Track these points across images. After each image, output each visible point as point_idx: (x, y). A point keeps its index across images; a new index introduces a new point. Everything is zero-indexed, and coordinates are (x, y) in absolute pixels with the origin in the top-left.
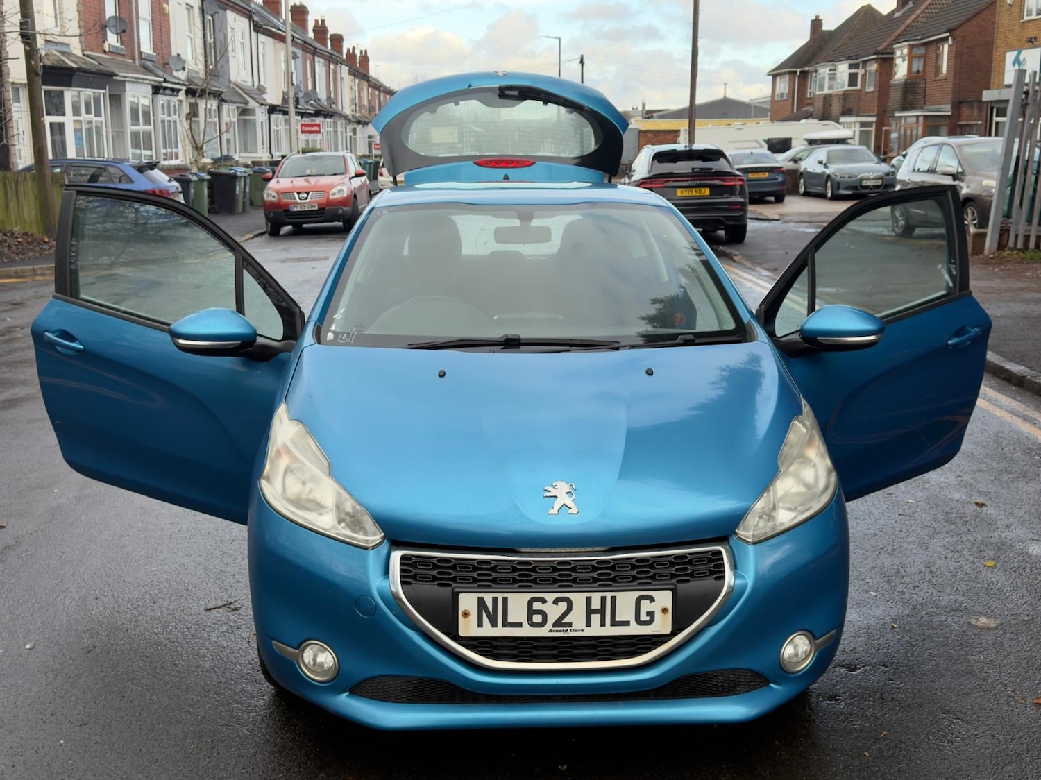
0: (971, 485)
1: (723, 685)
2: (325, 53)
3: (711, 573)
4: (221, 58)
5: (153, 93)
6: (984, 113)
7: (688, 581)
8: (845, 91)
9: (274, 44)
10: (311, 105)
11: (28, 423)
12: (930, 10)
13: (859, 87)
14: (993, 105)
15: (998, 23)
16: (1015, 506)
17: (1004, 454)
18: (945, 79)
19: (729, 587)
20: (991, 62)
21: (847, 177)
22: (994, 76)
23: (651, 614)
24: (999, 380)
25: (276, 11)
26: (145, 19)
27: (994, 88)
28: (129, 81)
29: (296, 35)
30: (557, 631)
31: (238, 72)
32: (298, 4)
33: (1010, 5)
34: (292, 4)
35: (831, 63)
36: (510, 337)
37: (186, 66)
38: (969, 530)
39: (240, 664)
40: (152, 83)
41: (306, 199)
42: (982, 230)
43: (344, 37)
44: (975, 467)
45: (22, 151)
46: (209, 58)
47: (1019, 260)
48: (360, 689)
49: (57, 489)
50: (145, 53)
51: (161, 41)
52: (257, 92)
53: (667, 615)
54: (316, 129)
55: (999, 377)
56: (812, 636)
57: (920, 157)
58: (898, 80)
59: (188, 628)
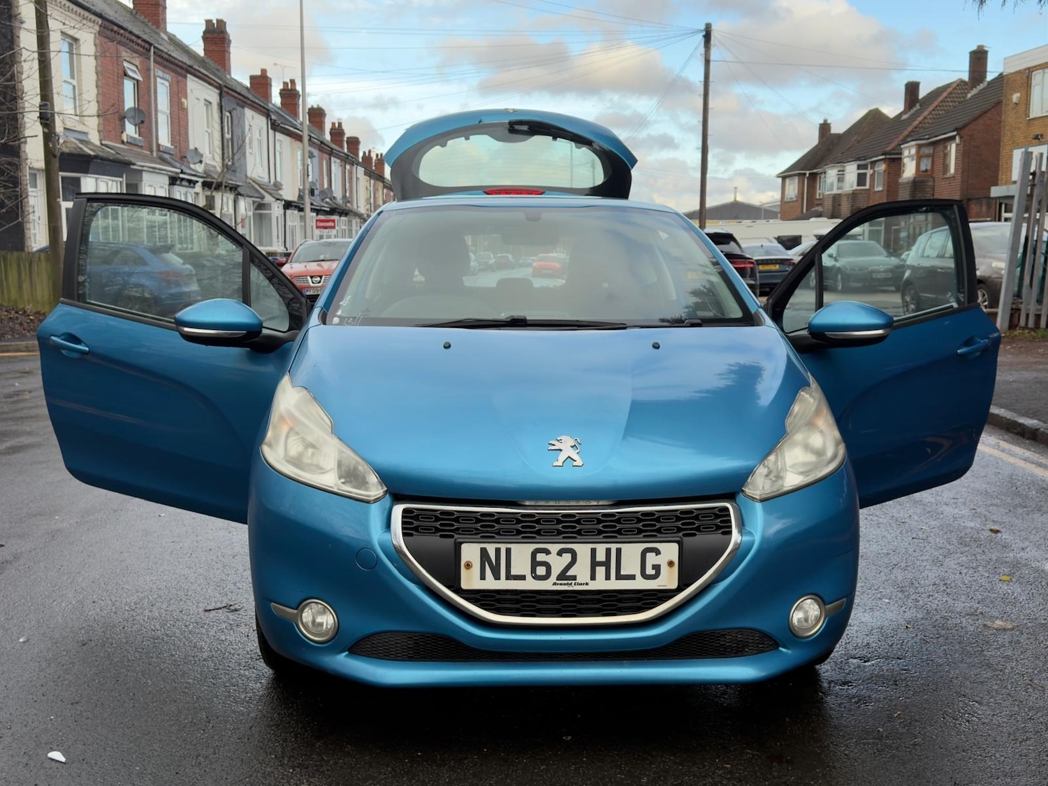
0: (985, 516)
1: (730, 646)
2: (341, 154)
3: (718, 528)
4: (238, 150)
5: (170, 184)
6: (992, 210)
7: (695, 535)
8: (853, 190)
9: (291, 142)
10: (327, 203)
11: (31, 464)
12: (937, 112)
13: (867, 187)
14: (1001, 201)
15: (1004, 122)
16: (1030, 533)
17: (1018, 492)
18: (954, 177)
19: (736, 544)
20: (998, 160)
21: (857, 269)
22: (1002, 173)
23: (657, 568)
24: (1013, 435)
25: (295, 114)
26: (164, 113)
27: (1002, 185)
28: (145, 171)
29: (312, 135)
30: (561, 584)
31: (255, 168)
32: (315, 106)
33: (1016, 104)
34: (310, 107)
35: (839, 165)
36: (516, 317)
37: (203, 159)
38: (983, 551)
39: (239, 655)
40: (169, 173)
41: (320, 282)
42: (993, 310)
43: (360, 140)
44: (989, 502)
45: (37, 235)
46: (226, 151)
47: (1031, 339)
48: (359, 648)
49: (58, 516)
50: (163, 146)
51: (179, 134)
52: (273, 188)
53: (673, 568)
54: (331, 224)
55: (1011, 432)
56: (822, 600)
57: (929, 243)
58: (906, 179)
59: (186, 626)
